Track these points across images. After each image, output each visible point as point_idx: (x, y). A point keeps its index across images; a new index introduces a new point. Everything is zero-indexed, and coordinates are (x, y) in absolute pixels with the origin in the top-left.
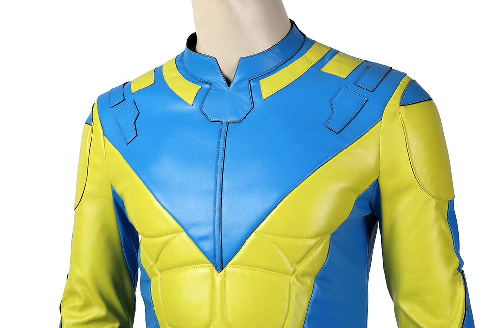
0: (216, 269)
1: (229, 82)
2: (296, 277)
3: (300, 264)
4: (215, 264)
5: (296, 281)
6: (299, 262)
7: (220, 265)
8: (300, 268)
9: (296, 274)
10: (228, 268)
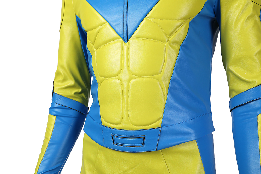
0: (124, 41)
2: (169, 44)
3: (171, 36)
4: (123, 38)
5: (169, 46)
6: (171, 34)
7: (126, 39)
8: (172, 38)
9: (169, 41)
10: (131, 40)
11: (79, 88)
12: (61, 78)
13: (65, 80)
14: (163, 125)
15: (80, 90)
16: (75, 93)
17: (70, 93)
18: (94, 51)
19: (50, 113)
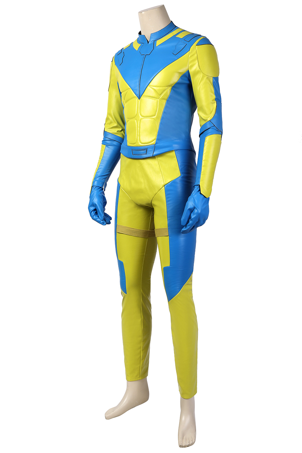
0: (139, 99)
1: (148, 42)
2: (160, 100)
3: (161, 95)
4: (138, 97)
9: (160, 98)
10: (142, 98)
11: (120, 128)
12: (109, 122)
13: (111, 123)
14: (156, 143)
15: (121, 129)
16: (118, 131)
17: (114, 131)
18: (125, 104)
19: (103, 144)
